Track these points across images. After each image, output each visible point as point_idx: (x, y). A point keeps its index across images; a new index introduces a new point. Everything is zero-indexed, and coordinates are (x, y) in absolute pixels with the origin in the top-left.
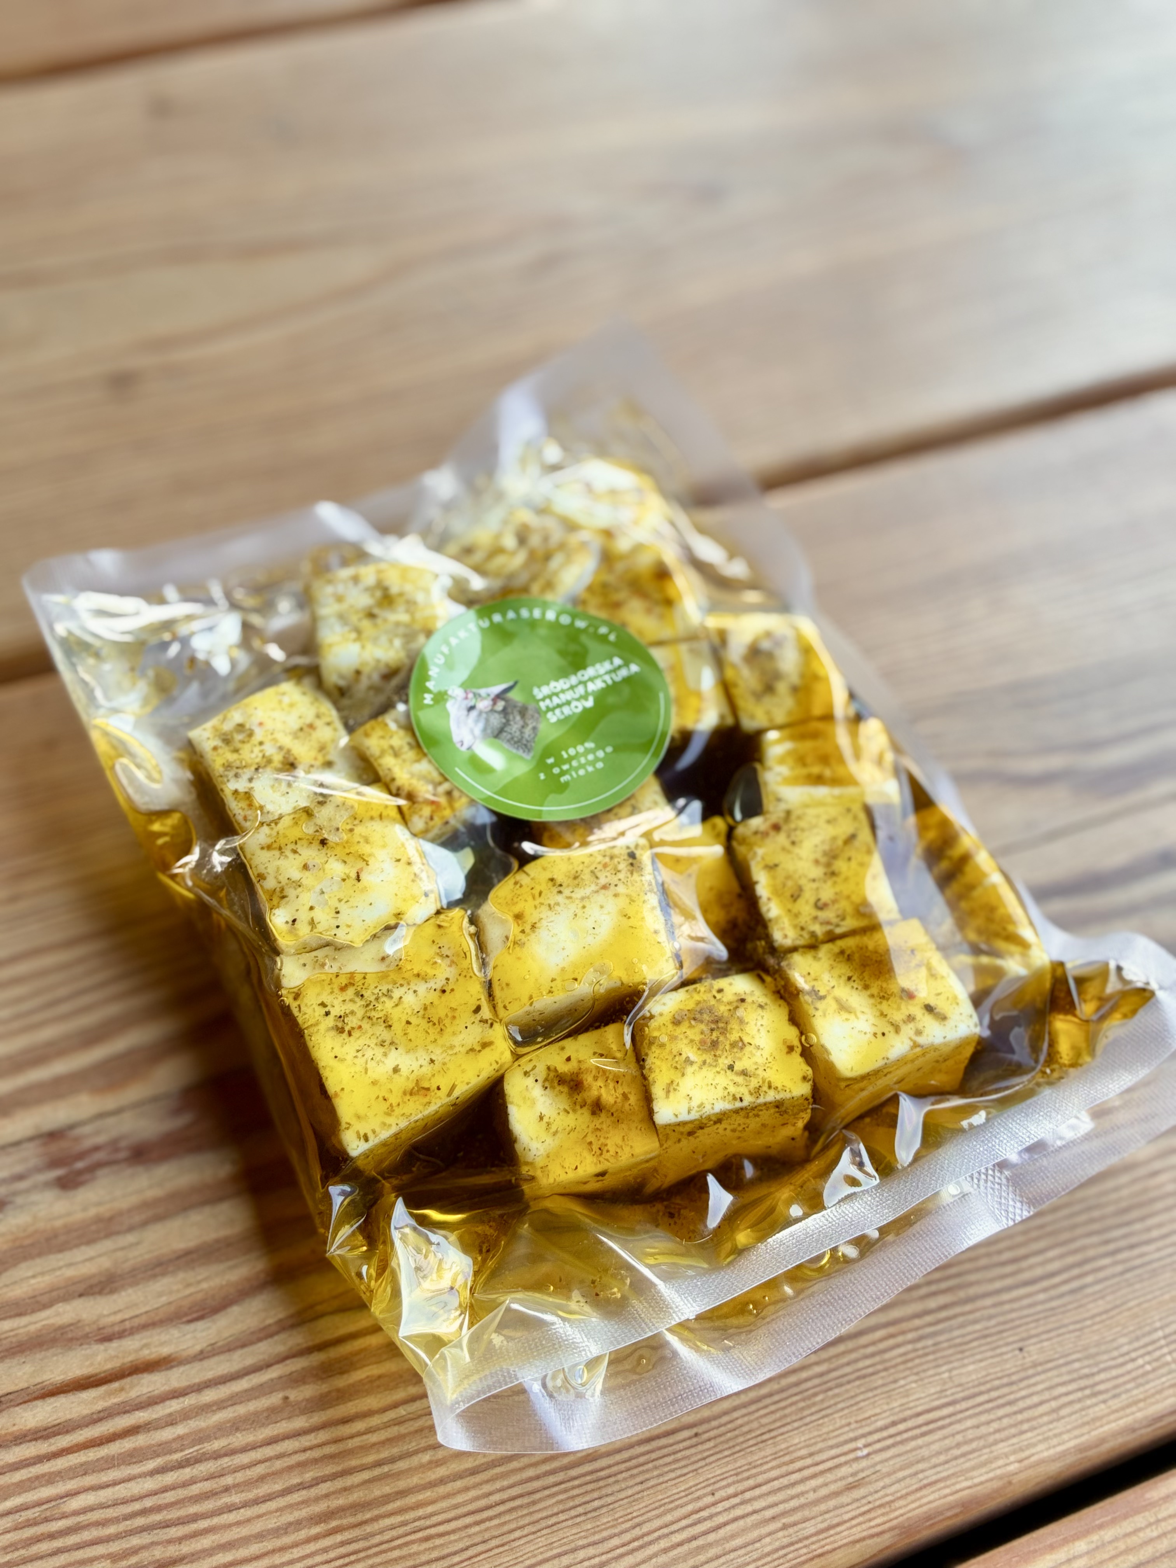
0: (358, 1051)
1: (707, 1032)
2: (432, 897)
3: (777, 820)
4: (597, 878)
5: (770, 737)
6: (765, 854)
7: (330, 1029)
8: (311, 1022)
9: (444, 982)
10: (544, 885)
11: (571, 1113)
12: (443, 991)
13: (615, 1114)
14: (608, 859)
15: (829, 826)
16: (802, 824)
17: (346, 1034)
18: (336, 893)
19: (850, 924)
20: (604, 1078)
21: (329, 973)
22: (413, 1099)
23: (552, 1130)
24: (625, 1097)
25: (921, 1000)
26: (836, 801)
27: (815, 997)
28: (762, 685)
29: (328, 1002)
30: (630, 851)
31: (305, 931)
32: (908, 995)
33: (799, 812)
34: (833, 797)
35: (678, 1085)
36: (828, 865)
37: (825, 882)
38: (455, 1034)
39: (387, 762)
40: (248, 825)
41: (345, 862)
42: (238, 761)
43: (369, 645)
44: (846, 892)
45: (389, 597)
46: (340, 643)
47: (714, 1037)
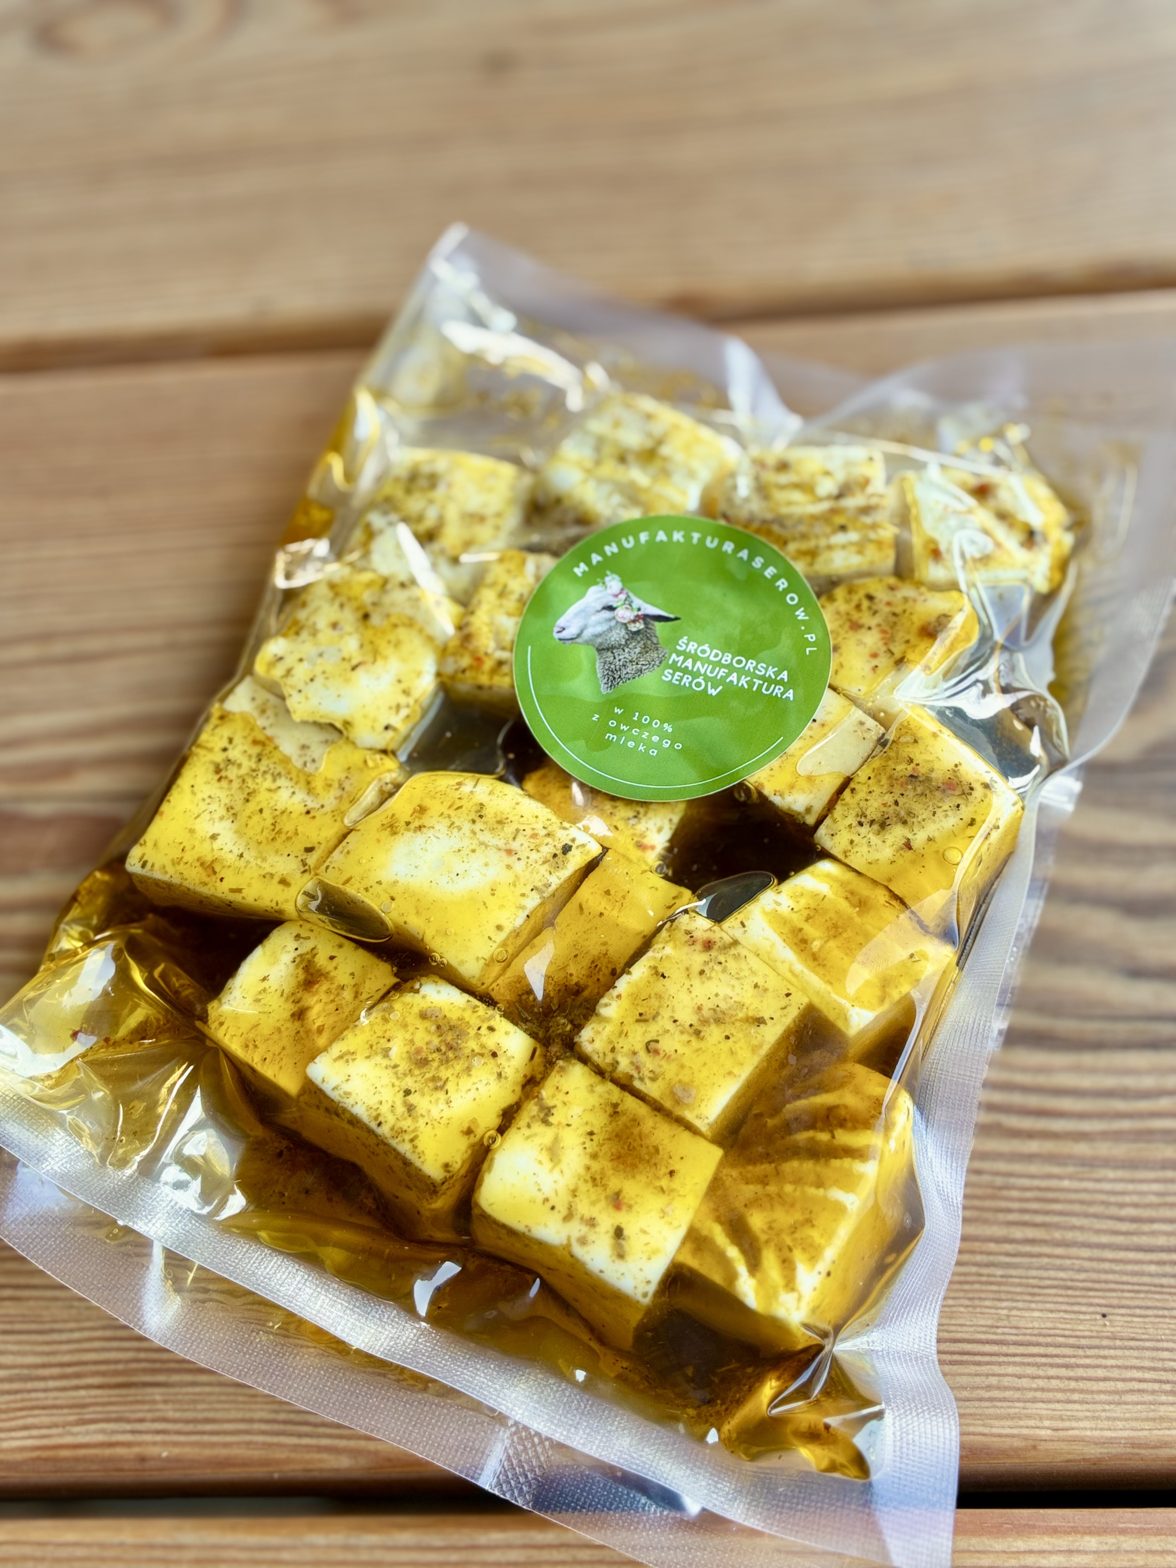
0: (210, 797)
1: (433, 1047)
2: (390, 734)
3: (717, 940)
4: (514, 838)
5: (825, 866)
6: (668, 957)
7: (212, 762)
8: (209, 745)
9: (318, 806)
10: (471, 804)
11: (283, 999)
12: (308, 812)
13: (302, 1033)
14: (544, 832)
15: (751, 991)
16: (732, 965)
17: (217, 777)
18: (328, 664)
19: (653, 1089)
20: (332, 997)
21: (261, 722)
22: (199, 869)
23: (260, 997)
24: (320, 1030)
25: (622, 1218)
26: (788, 975)
27: (542, 1115)
28: (879, 815)
29: (235, 741)
30: (570, 843)
31: (278, 672)
32: (617, 1202)
33: (743, 952)
34: (791, 971)
35: (354, 1060)
36: (705, 1022)
37: (682, 1033)
38: (277, 852)
39: (486, 595)
40: (347, 558)
41: (362, 647)
42: (399, 501)
43: (592, 483)
44: (686, 1061)
45: (653, 454)
46: (572, 463)
47: (430, 1057)
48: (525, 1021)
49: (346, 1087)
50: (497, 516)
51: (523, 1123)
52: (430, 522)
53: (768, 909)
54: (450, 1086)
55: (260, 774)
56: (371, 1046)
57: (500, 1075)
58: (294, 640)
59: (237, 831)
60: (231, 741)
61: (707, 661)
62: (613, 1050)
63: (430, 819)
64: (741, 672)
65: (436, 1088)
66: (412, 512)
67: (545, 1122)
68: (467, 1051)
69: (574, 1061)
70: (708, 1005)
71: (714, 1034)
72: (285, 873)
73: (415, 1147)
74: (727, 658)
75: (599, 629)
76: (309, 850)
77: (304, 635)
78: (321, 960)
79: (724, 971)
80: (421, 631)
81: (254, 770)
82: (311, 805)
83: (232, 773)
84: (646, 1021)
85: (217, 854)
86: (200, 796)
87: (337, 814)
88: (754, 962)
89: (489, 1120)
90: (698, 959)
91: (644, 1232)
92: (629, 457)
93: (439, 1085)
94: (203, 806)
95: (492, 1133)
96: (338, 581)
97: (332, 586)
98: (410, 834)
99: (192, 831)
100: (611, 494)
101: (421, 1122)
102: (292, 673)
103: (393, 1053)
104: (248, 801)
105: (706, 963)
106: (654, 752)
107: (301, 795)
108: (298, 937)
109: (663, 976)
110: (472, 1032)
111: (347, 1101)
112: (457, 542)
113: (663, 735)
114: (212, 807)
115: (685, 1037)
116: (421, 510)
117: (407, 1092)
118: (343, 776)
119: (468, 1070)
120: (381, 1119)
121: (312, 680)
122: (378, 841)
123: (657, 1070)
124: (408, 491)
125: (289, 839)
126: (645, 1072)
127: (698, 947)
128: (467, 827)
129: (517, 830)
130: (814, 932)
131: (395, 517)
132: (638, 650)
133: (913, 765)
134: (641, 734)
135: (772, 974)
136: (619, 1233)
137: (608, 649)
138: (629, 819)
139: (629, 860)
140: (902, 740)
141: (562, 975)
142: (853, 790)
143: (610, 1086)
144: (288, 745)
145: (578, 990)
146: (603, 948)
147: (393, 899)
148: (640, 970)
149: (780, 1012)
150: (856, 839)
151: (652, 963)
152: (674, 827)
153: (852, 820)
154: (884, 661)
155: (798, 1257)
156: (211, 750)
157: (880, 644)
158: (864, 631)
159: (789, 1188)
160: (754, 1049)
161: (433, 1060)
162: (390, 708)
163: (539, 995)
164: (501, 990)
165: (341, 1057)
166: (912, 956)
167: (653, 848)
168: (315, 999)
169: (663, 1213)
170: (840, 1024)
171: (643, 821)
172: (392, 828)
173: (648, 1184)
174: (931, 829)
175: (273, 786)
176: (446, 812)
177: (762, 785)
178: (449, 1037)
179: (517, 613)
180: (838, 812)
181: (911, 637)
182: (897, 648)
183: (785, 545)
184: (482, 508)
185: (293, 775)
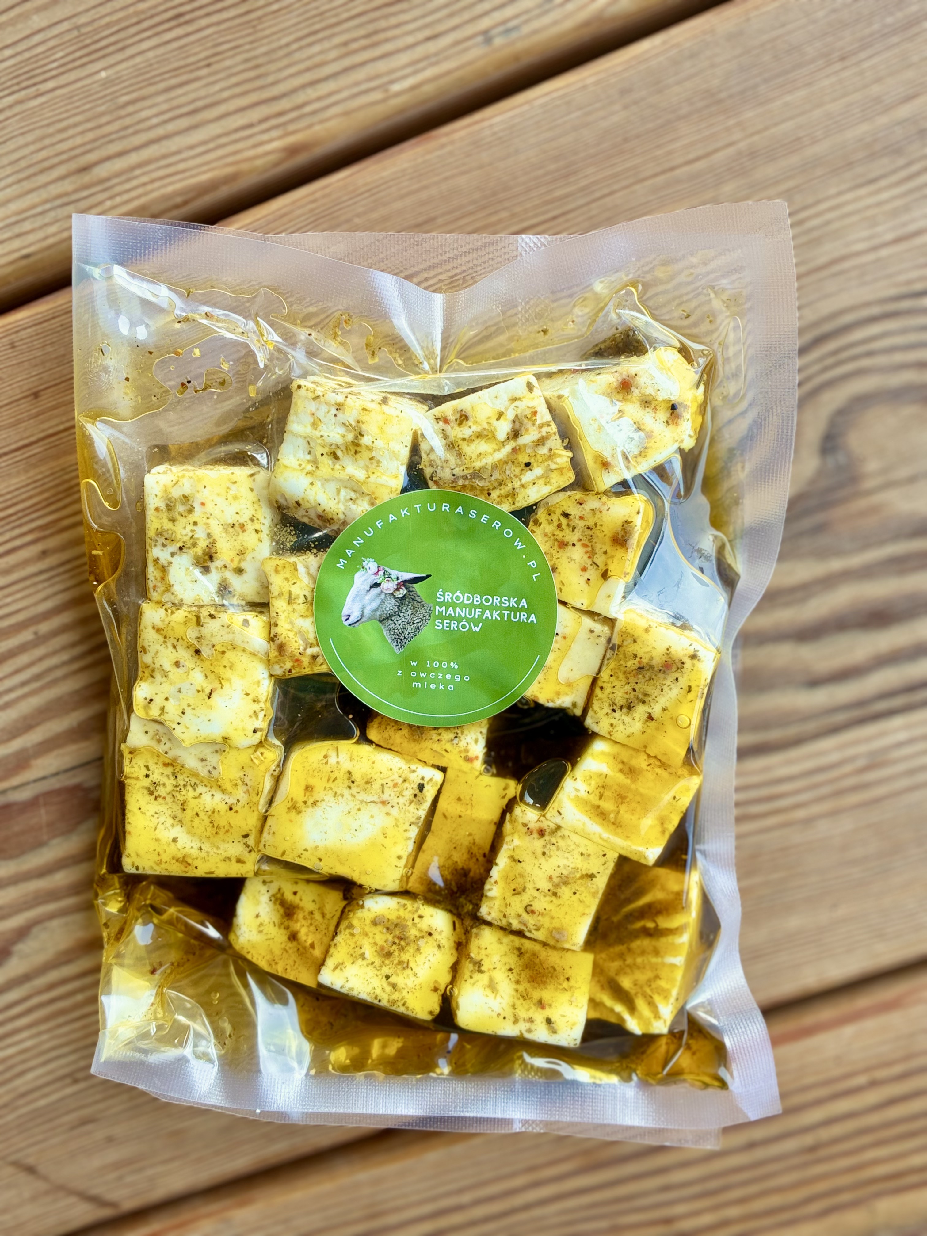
0: (156, 813)
1: (390, 943)
2: (259, 734)
3: (546, 828)
4: (383, 792)
5: (598, 747)
6: (517, 846)
7: (143, 787)
8: (135, 775)
9: (235, 801)
10: (342, 774)
11: (277, 928)
12: (231, 809)
13: (301, 949)
14: (401, 780)
15: (580, 857)
16: (561, 843)
17: (153, 797)
18: (189, 696)
19: (540, 935)
20: (309, 922)
21: (161, 748)
22: (177, 864)
23: (261, 929)
24: (312, 946)
25: (548, 1013)
26: (600, 842)
27: (476, 968)
28: (625, 701)
29: (151, 768)
30: (422, 782)
31: (155, 712)
32: (541, 1004)
33: (566, 833)
34: (601, 838)
35: (345, 967)
36: (557, 886)
37: (545, 896)
38: (223, 841)
39: (279, 605)
40: (154, 595)
41: (206, 677)
42: (170, 532)
43: (318, 484)
44: (553, 913)
45: (358, 445)
46: (294, 469)
47: (392, 950)
48: (440, 902)
49: (348, 985)
50: (252, 520)
51: (467, 976)
52: (203, 544)
53: (572, 795)
54: (411, 964)
55: (182, 787)
56: (352, 955)
57: (439, 946)
58: (153, 682)
59: (189, 832)
60: (147, 768)
61: (462, 605)
62: (505, 916)
63: (319, 794)
64: (492, 608)
65: (404, 968)
66: (185, 539)
67: (480, 971)
68: (412, 938)
69: (483, 927)
70: (555, 875)
71: (565, 892)
72: (237, 854)
73: (407, 1008)
74: (477, 598)
75: (374, 605)
76: (246, 836)
77: (158, 675)
78: (289, 896)
79: (558, 849)
80: (244, 651)
81: (176, 786)
82: (230, 802)
83: (161, 791)
84: (519, 893)
85: (184, 852)
86: (149, 814)
87: (252, 805)
88: (575, 838)
89: (444, 978)
90: (538, 844)
91: (564, 1016)
92: (339, 453)
93: (405, 966)
95: (450, 986)
96: (160, 625)
97: (158, 630)
98: (310, 810)
99: (157, 840)
100: (338, 491)
101: (405, 993)
102: (166, 710)
103: (367, 955)
104: (184, 810)
105: (544, 846)
106: (451, 688)
107: (219, 796)
108: (264, 882)
109: (519, 862)
110: (410, 923)
111: (352, 992)
112: (233, 554)
113: (453, 672)
114: (162, 819)
115: (548, 898)
116: (190, 534)
117: (388, 977)
118: (241, 774)
119: (418, 949)
120: (379, 998)
121: (183, 713)
122: (291, 821)
123: (538, 923)
124: (173, 520)
125: (227, 831)
126: (531, 926)
127: (535, 835)
128: (346, 792)
129: (382, 785)
130: (608, 805)
131: (174, 548)
132: (409, 612)
133: (638, 659)
134: (437, 676)
136: (549, 1021)
137: (387, 618)
138: (452, 740)
139: (465, 773)
140: (625, 643)
141: (450, 862)
142: (602, 688)
143: (512, 937)
144: (191, 762)
145: (464, 873)
146: (470, 838)
147: (320, 860)
148: (502, 860)
149: (602, 868)
150: (614, 722)
151: (510, 853)
152: (485, 736)
153: (607, 710)
154: (593, 574)
155: (657, 999)
156: (137, 779)
157: (586, 557)
158: (570, 547)
159: (639, 960)
160: (594, 895)
161: (394, 951)
162: (250, 716)
163: (440, 882)
164: (413, 885)
165: (336, 968)
166: (674, 798)
167: (477, 758)
168: (299, 925)
169: (571, 1002)
170: (643, 861)
171: (462, 738)
172: (294, 808)
173: (556, 989)
174: (663, 701)
175: (196, 794)
176: (328, 786)
177: (536, 697)
178: (397, 932)
179: (309, 613)
180: (596, 705)
181: (608, 547)
182: (600, 559)
183: (489, 494)
184: (237, 517)
185: (206, 782)
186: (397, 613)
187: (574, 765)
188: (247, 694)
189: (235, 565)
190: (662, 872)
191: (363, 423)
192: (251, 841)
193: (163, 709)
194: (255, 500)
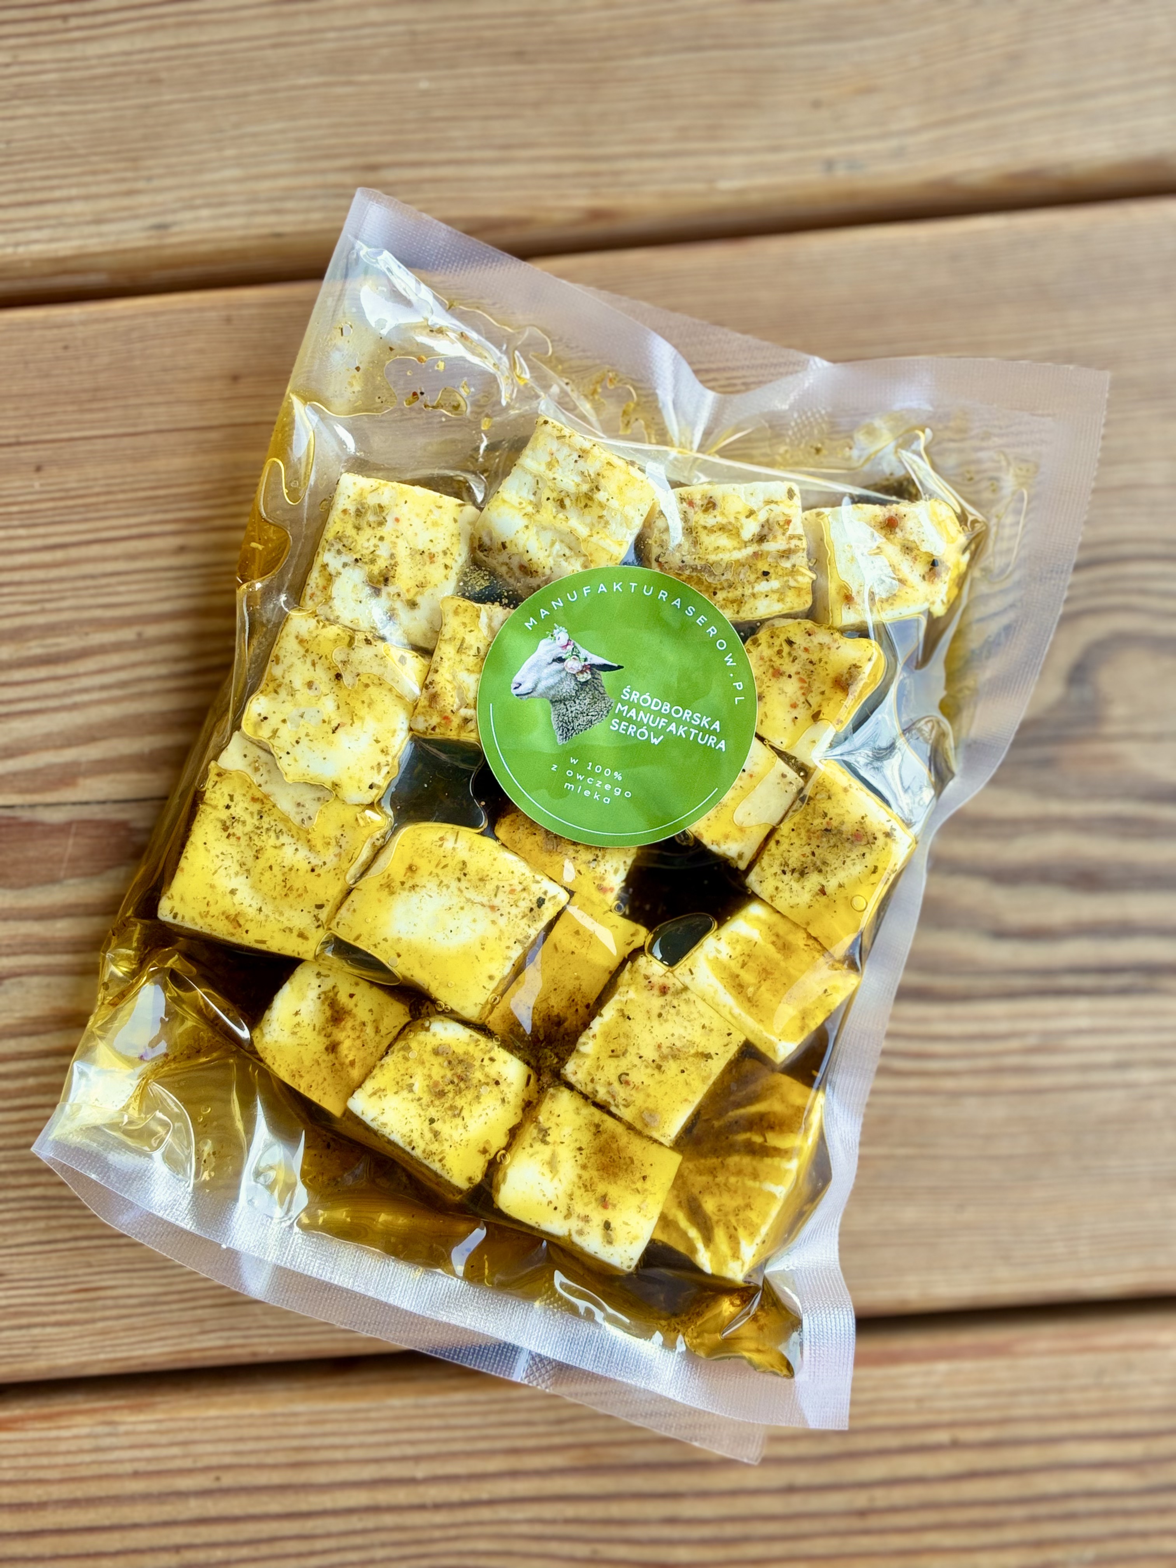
0: (222, 853)
1: (447, 1081)
2: (375, 791)
3: (671, 986)
4: (496, 895)
5: (754, 910)
6: (631, 1000)
7: (218, 819)
8: (213, 803)
9: (321, 863)
10: (455, 862)
11: (316, 1033)
12: (313, 870)
13: (337, 1065)
14: (520, 887)
15: (700, 1031)
16: (684, 1008)
17: (226, 834)
18: (311, 725)
19: (627, 1114)
20: (357, 1034)
21: (256, 779)
22: (226, 922)
23: (296, 1030)
24: (352, 1063)
25: (609, 1214)
26: (729, 1017)
27: (541, 1136)
28: (799, 864)
29: (236, 798)
30: (543, 897)
31: (264, 733)
32: (604, 1202)
33: (693, 997)
34: (731, 1013)
35: (385, 1096)
36: (664, 1058)
37: (646, 1067)
38: (291, 906)
39: (446, 651)
40: (309, 604)
41: (338, 708)
42: (350, 540)
43: (533, 530)
44: (651, 1091)
45: (590, 498)
46: (513, 506)
47: (447, 1089)
48: (518, 1049)
49: (383, 1119)
50: (445, 553)
51: (526, 1144)
52: (382, 563)
53: (711, 956)
54: (464, 1113)
55: (264, 830)
56: (398, 1083)
57: (503, 1100)
58: (275, 699)
59: (252, 887)
60: (231, 797)
61: (648, 710)
62: (592, 1081)
63: (421, 878)
64: (679, 722)
65: (454, 1116)
66: (365, 552)
67: (544, 1142)
68: (475, 1082)
69: (563, 1089)
70: (666, 1044)
71: (672, 1067)
72: (302, 926)
73: (444, 1166)
74: (667, 707)
75: (551, 681)
76: (320, 907)
77: (283, 693)
78: (343, 998)
79: (678, 1014)
80: (390, 690)
81: (258, 828)
82: (314, 862)
83: (238, 829)
84: (617, 1056)
85: (239, 908)
86: (213, 852)
87: (338, 872)
88: (701, 1006)
89: (499, 1140)
90: (656, 1002)
91: (626, 1224)
92: (567, 502)
93: (456, 1113)
94: (218, 862)
95: (503, 1152)
96: (306, 636)
97: (301, 641)
98: (406, 893)
99: (212, 886)
100: (553, 543)
101: (446, 1145)
102: (278, 734)
103: (416, 1088)
104: (257, 858)
105: (663, 1007)
106: (607, 800)
107: (303, 852)
108: (319, 974)
109: (629, 1018)
110: (477, 1063)
111: (383, 1129)
112: (412, 583)
113: (614, 783)
114: (227, 863)
115: (650, 1071)
116: (372, 549)
117: (432, 1121)
118: (339, 833)
119: (478, 1097)
120: (414, 1144)
121: (297, 742)
122: (380, 901)
123: (629, 1099)
124: (358, 528)
125: (300, 896)
126: (620, 1100)
127: (656, 992)
128: (454, 884)
129: (498, 887)
130: (748, 977)
131: (348, 558)
132: (587, 701)
133: (827, 819)
134: (595, 783)
135: (716, 1016)
136: (607, 1226)
137: (561, 701)
138: (589, 862)
139: (593, 903)
140: (818, 797)
141: (545, 1005)
142: (778, 842)
143: (593, 1110)
144: (285, 803)
145: (559, 1022)
146: (577, 982)
147: (399, 956)
148: (609, 1012)
149: (723, 1048)
150: (780, 885)
151: (619, 1006)
152: (628, 868)
153: (777, 869)
154: (803, 713)
155: (741, 1233)
156: (215, 807)
157: (800, 693)
158: (785, 678)
159: (733, 1180)
160: (704, 1080)
161: (449, 1091)
162: (372, 768)
163: (527, 1027)
164: (495, 1021)
165: (374, 1094)
166: (826, 991)
167: (612, 890)
168: (344, 1034)
169: (640, 1209)
170: (770, 1055)
171: (602, 864)
172: (389, 887)
173: (626, 1188)
174: (841, 876)
175: (278, 843)
176: (435, 871)
177: (701, 834)
178: (459, 1070)
179: (477, 669)
180: (766, 860)
181: (826, 688)
182: (814, 699)
183: (715, 594)
184: (430, 545)
185: (294, 832)
186: (573, 699)
187: (722, 922)
188: (377, 741)
189: (409, 596)
190: (786, 1081)
191: (603, 477)
192: (323, 915)
193: (275, 732)
194: (455, 532)
